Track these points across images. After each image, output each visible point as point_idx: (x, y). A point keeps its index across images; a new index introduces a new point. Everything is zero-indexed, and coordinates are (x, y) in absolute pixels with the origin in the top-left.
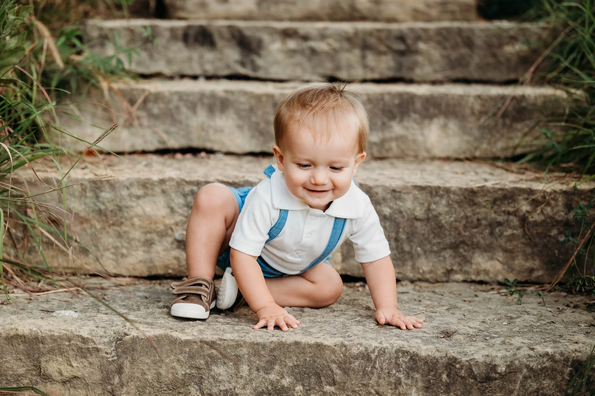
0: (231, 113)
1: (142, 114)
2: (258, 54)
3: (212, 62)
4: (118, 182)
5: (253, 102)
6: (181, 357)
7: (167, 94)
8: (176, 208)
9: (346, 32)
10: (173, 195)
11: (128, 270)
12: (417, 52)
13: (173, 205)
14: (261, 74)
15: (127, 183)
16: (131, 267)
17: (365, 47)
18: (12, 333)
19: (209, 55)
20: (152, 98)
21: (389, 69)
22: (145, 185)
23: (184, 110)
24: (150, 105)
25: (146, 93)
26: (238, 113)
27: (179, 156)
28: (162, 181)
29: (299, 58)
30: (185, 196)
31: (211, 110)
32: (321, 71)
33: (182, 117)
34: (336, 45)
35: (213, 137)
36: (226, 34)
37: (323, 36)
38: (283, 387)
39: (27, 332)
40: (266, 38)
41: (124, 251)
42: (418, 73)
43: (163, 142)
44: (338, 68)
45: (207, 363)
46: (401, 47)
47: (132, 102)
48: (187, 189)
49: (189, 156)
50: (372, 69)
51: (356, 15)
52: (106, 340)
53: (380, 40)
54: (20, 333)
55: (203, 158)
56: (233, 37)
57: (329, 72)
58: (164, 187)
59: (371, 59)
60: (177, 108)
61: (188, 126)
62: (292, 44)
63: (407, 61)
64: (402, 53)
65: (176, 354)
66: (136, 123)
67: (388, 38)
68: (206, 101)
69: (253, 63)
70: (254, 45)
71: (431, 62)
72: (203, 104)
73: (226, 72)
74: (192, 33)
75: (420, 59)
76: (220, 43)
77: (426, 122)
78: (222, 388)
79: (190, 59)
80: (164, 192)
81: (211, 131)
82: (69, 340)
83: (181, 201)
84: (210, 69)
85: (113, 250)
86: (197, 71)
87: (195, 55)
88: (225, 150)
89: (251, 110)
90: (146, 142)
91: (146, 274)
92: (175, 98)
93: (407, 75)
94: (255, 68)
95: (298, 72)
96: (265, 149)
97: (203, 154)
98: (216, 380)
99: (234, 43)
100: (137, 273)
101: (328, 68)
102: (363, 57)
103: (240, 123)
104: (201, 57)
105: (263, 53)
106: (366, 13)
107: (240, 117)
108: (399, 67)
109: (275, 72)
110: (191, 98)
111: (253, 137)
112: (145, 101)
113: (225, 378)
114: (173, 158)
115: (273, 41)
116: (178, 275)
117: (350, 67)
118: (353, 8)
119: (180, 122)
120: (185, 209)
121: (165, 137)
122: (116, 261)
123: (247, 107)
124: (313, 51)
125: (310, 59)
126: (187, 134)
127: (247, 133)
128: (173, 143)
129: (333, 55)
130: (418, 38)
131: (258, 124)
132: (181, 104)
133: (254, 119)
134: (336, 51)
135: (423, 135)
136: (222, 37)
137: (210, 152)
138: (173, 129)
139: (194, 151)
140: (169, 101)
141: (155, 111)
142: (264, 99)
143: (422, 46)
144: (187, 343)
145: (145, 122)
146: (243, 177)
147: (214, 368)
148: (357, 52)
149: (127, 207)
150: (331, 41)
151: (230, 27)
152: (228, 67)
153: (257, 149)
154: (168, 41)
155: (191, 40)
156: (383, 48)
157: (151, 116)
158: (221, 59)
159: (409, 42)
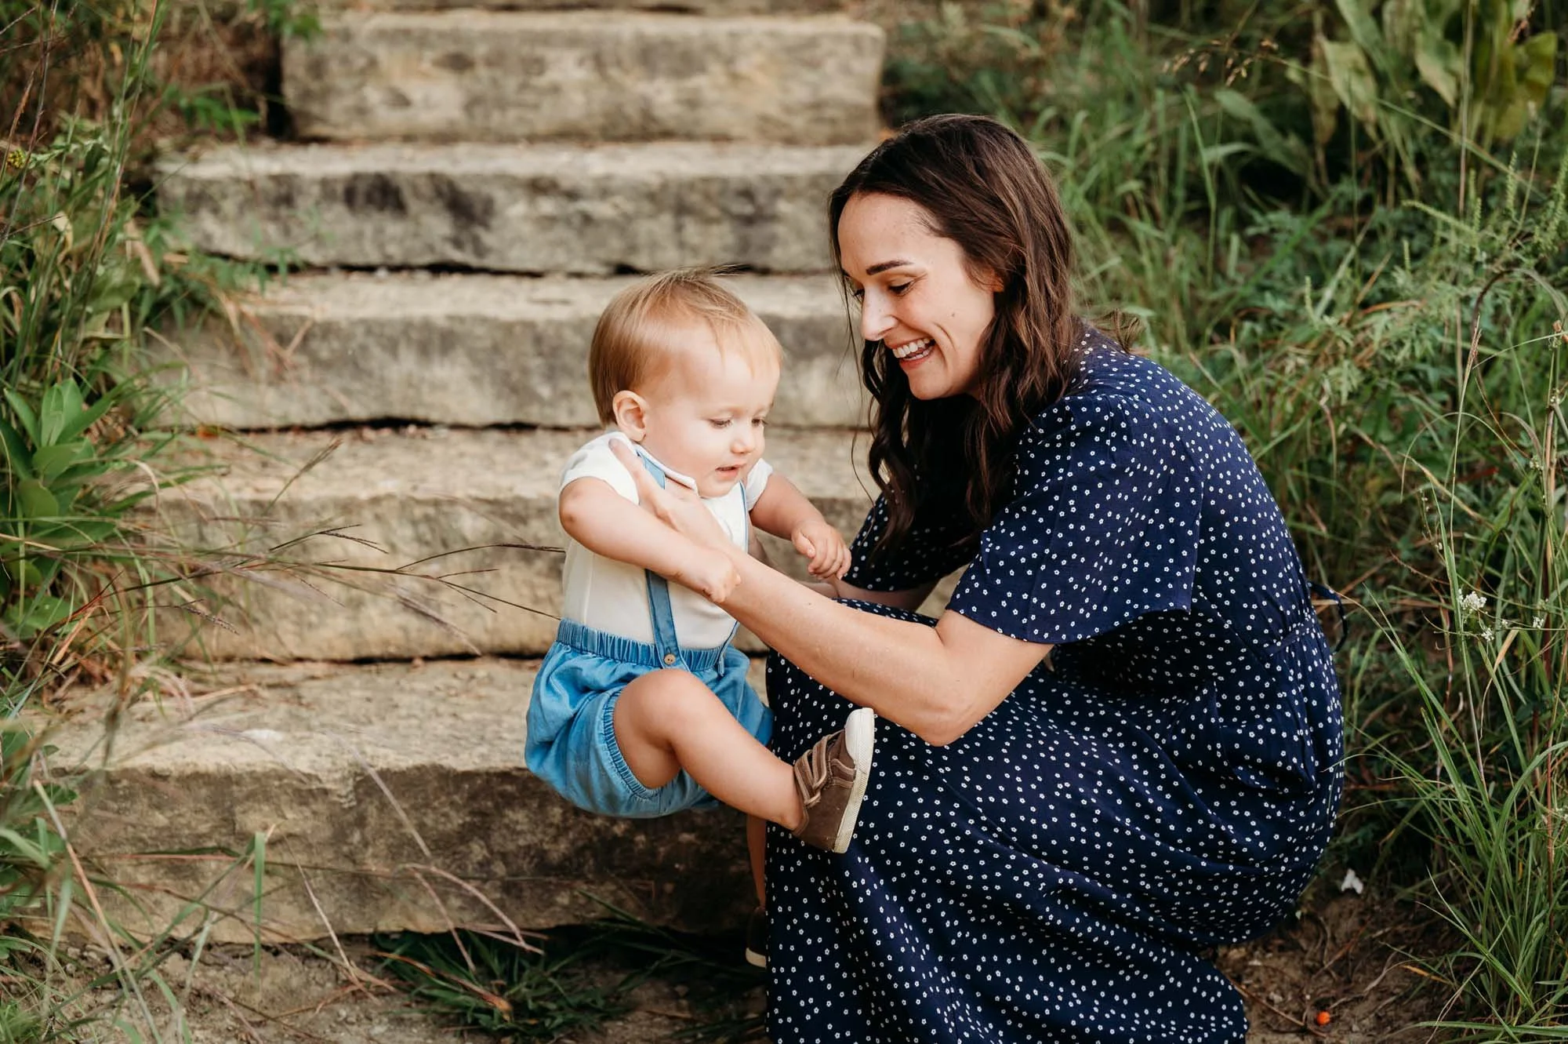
0: (460, 355)
1: (302, 359)
2: (486, 226)
3: (401, 241)
4: (300, 503)
5: (499, 335)
6: (456, 798)
7: (344, 324)
8: (400, 545)
9: (646, 184)
10: (394, 523)
11: (320, 649)
12: (774, 218)
13: (395, 540)
14: (491, 262)
15: (316, 506)
16: (325, 646)
17: (682, 209)
18: (189, 771)
19: (394, 228)
20: (317, 331)
21: (725, 249)
22: (348, 507)
23: (376, 351)
24: (314, 344)
25: (308, 324)
26: (471, 354)
27: (369, 433)
28: (375, 501)
29: (560, 232)
30: (414, 523)
31: (424, 350)
32: (602, 254)
33: (373, 365)
34: (629, 207)
35: (427, 397)
36: (426, 188)
37: (604, 192)
38: (615, 837)
39: (212, 768)
40: (499, 195)
41: (313, 618)
42: (778, 257)
43: (340, 409)
44: (633, 249)
45: (497, 806)
46: (748, 209)
47: (283, 339)
48: (418, 512)
49: (386, 433)
50: (695, 251)
51: (654, 128)
52: (338, 776)
53: (707, 197)
54: (202, 769)
55: (413, 437)
56: (439, 194)
57: (617, 257)
58: (379, 510)
59: (692, 231)
60: (364, 348)
61: (382, 379)
62: (547, 206)
63: (757, 233)
64: (749, 221)
65: (449, 794)
66: (289, 375)
67: (723, 192)
68: (414, 335)
69: (476, 241)
70: (478, 209)
71: (800, 235)
72: (409, 339)
73: (427, 259)
74: (362, 187)
75: (780, 229)
76: (413, 205)
77: (802, 365)
78: (522, 842)
79: (359, 236)
80: (378, 518)
81: (425, 389)
82: (280, 778)
83: (408, 532)
84: (396, 253)
85: (294, 617)
86: (374, 258)
87: (368, 229)
88: (449, 420)
89: (496, 349)
90: (308, 410)
91: (351, 655)
92: (360, 331)
93: (759, 260)
94: (480, 250)
95: (561, 257)
96: (522, 417)
97: (412, 429)
98: (514, 832)
99: (439, 204)
100: (336, 655)
101: (615, 250)
102: (679, 228)
103: (476, 372)
104: (379, 231)
105: (495, 223)
106: (671, 124)
107: (475, 361)
108: (744, 245)
109: (518, 258)
110: (388, 331)
111: (499, 396)
112: (306, 339)
113: (525, 827)
114: (361, 437)
115: (515, 201)
116: (406, 655)
117: (654, 246)
118: (647, 115)
119: (370, 374)
120: (415, 545)
121: (343, 400)
122: (300, 635)
123: (487, 343)
124: (587, 219)
125: (581, 233)
126: (383, 396)
127: (489, 390)
128: (357, 411)
129: (623, 225)
130: (777, 193)
131: (507, 374)
132: (371, 342)
133: (501, 365)
134: (628, 218)
135: (796, 387)
136: (417, 194)
137: (424, 424)
138: (356, 386)
139: (396, 424)
140: (348, 337)
141: (324, 354)
142: (518, 329)
143: (783, 207)
144: (468, 776)
145: (307, 373)
146: (511, 489)
147: (509, 813)
148: (667, 219)
149: (317, 545)
150: (618, 200)
151: (432, 176)
152: (431, 248)
153: (508, 418)
154: (317, 203)
155: (360, 199)
156: (713, 212)
157: (316, 362)
158: (416, 235)
159: (762, 199)
